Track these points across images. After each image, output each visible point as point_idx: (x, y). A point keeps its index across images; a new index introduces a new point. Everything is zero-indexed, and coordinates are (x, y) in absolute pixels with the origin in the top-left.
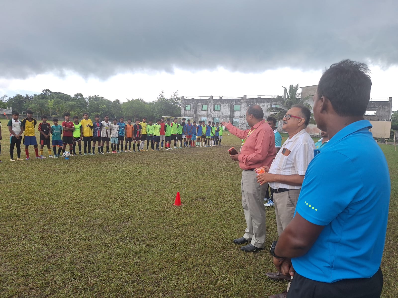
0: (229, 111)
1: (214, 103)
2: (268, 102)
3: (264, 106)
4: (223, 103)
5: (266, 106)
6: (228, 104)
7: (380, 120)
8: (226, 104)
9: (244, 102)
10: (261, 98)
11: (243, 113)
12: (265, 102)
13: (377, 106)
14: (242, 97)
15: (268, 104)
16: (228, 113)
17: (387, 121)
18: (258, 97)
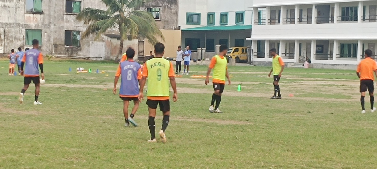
13: (161, 5)
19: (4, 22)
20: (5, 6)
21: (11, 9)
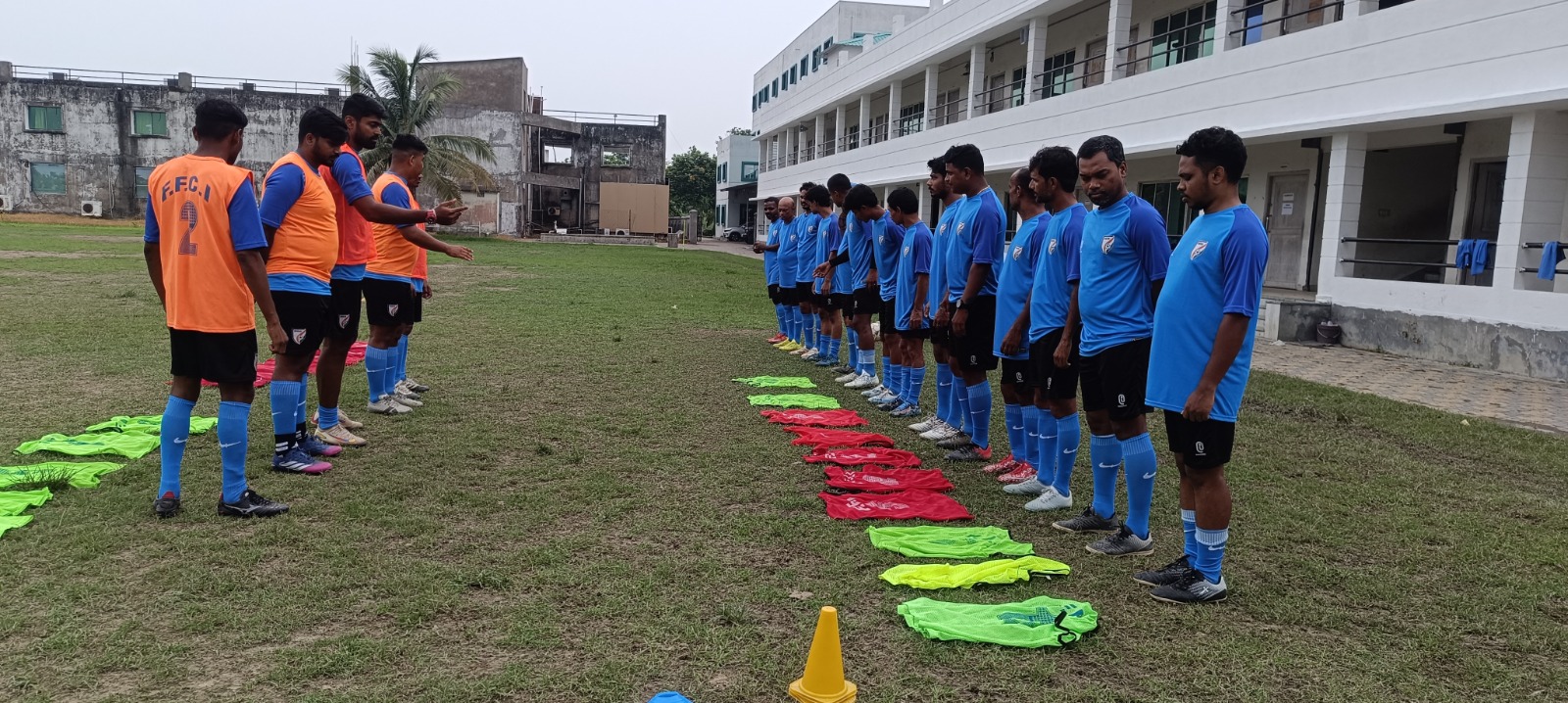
0: (113, 133)
1: (23, 94)
2: (292, 109)
3: (276, 125)
4: (76, 99)
5: (282, 123)
6: (102, 105)
7: (642, 181)
8: (95, 103)
9: (182, 103)
10: (258, 89)
11: (182, 145)
12: (279, 108)
13: (631, 140)
14: (169, 81)
15: (291, 114)
16: (110, 144)
17: (658, 183)
18: (245, 85)
19: (263, 161)
20: (263, 132)
21: (276, 137)
